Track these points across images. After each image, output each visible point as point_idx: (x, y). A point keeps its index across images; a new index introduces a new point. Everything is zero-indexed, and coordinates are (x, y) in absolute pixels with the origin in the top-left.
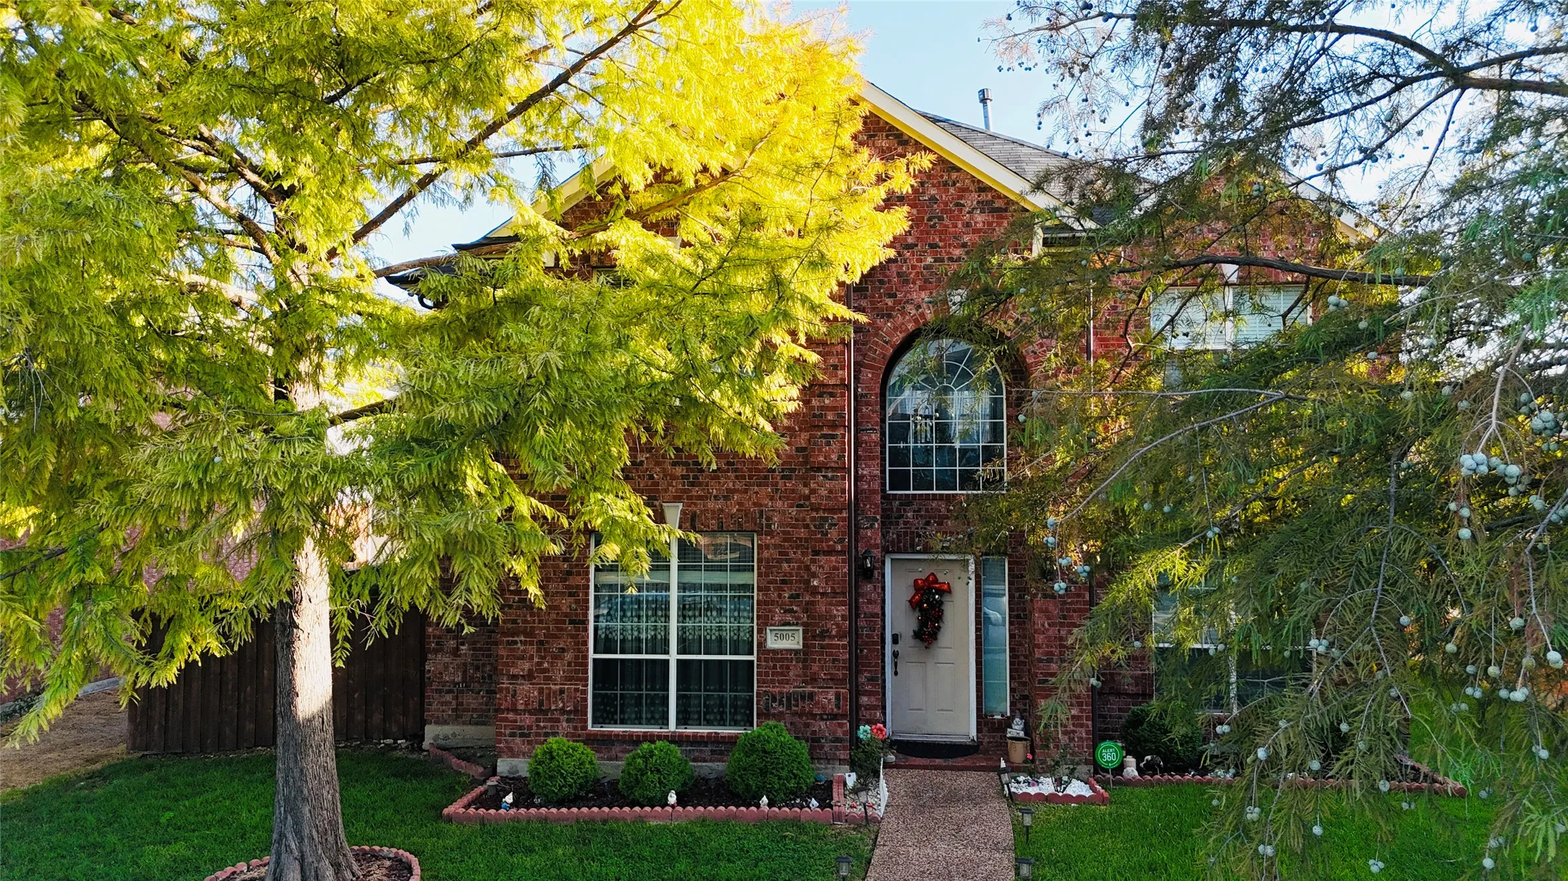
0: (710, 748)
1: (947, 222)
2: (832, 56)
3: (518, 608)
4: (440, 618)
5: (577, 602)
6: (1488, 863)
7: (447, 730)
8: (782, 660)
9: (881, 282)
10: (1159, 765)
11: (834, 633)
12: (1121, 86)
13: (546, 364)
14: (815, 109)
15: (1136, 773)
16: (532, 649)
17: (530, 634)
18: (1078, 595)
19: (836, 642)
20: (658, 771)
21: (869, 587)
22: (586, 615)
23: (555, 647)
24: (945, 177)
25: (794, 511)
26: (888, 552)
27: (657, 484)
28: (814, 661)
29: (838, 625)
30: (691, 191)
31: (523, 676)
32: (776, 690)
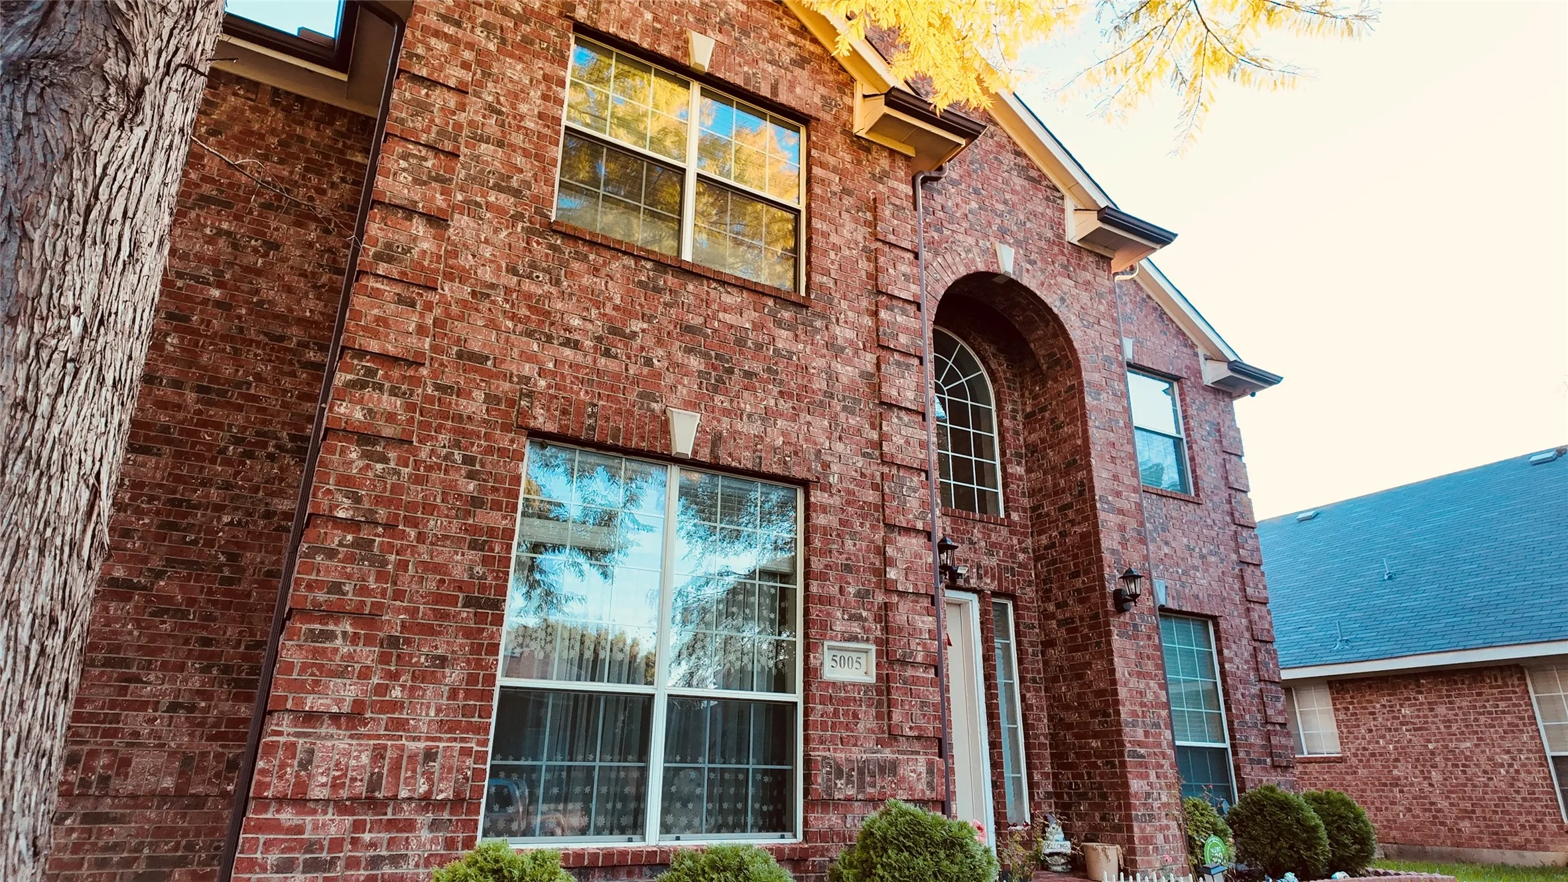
3: (350, 558)
8: (846, 701)
11: (919, 659)
16: (368, 655)
19: (920, 673)
25: (859, 461)
27: (658, 375)
28: (893, 703)
31: (335, 718)
32: (841, 755)
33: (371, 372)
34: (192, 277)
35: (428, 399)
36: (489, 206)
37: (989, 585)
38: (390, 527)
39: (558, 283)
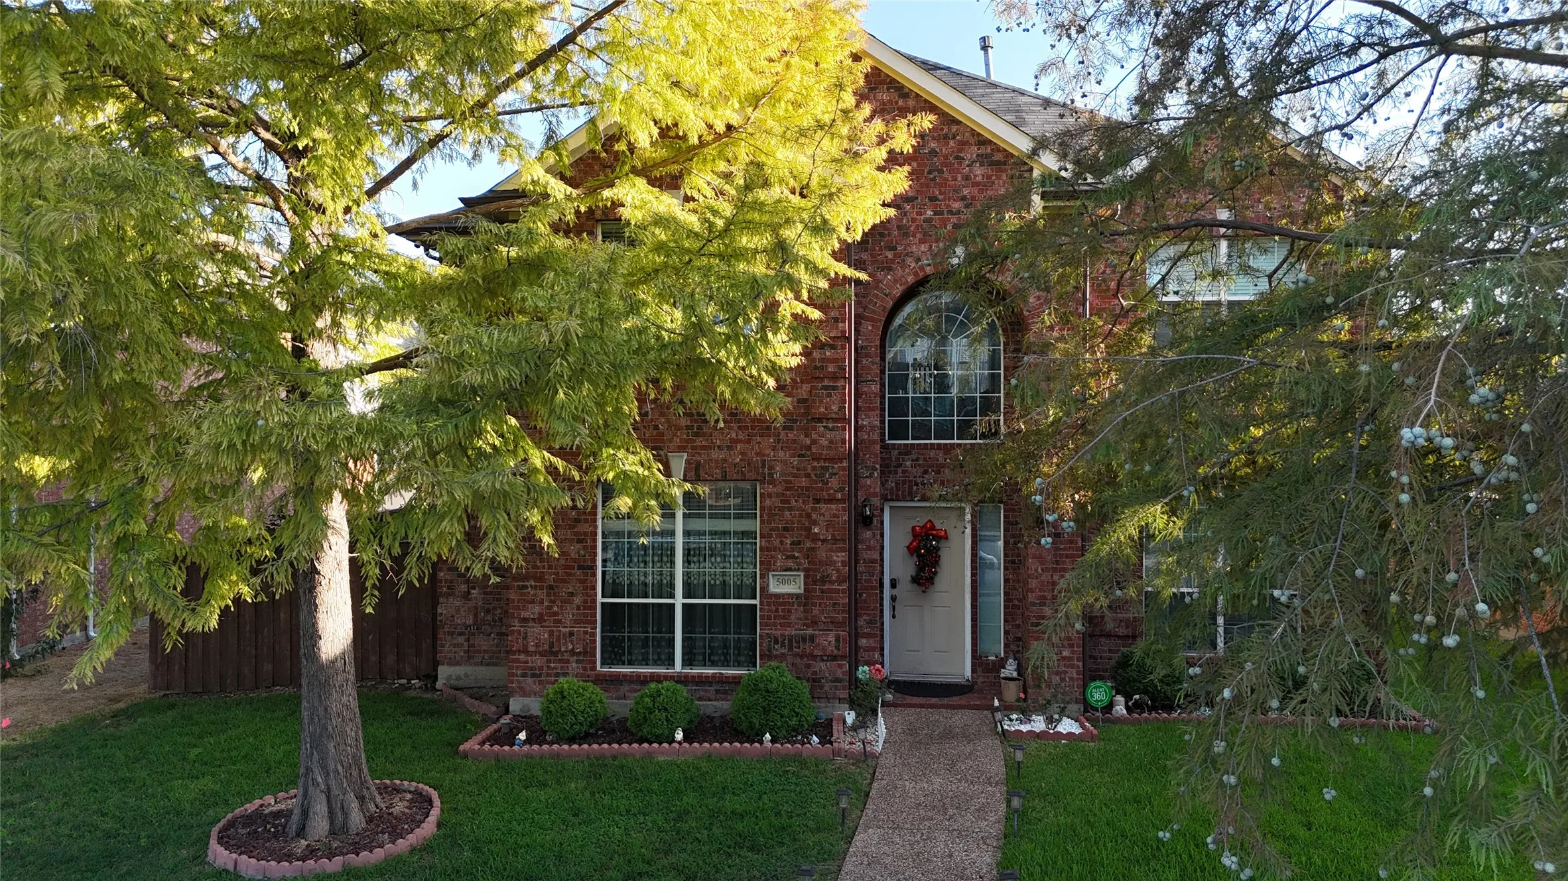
0: (714, 687)
1: (946, 175)
2: (835, 12)
4: (468, 569)
5: (585, 548)
6: (1428, 791)
7: (459, 670)
8: (783, 604)
9: (881, 235)
10: (1147, 704)
12: (1116, 49)
13: (566, 332)
14: (817, 64)
15: (1125, 712)
16: (542, 594)
17: (540, 579)
18: (1071, 542)
19: (835, 586)
20: (666, 709)
21: (868, 534)
22: (594, 561)
23: (564, 590)
24: (946, 130)
25: (795, 461)
26: (887, 500)
27: (662, 434)
29: (838, 570)
30: (694, 147)
32: (779, 633)
37: (976, 495)
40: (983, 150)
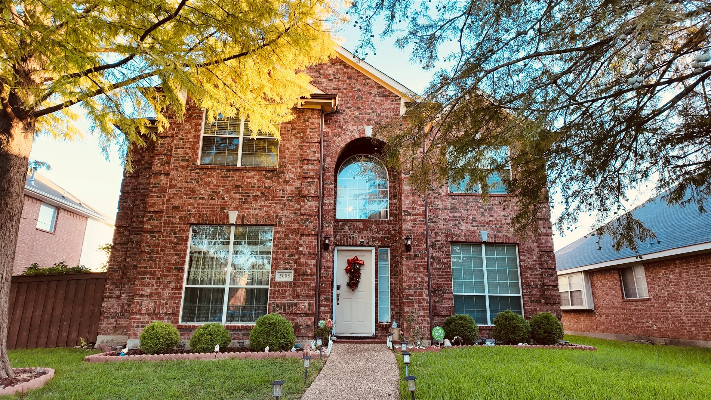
0: (242, 332)
1: (364, 99)
3: (148, 261)
5: (180, 258)
7: (109, 338)
8: (282, 287)
9: (336, 122)
10: (461, 341)
11: (309, 273)
15: (450, 345)
16: (153, 282)
17: (153, 274)
18: (422, 259)
19: (310, 277)
20: (211, 335)
21: (327, 254)
22: (183, 265)
23: (165, 280)
24: (364, 82)
25: (292, 216)
26: (336, 246)
27: (226, 202)
28: (298, 287)
29: (311, 269)
31: (147, 296)
32: (279, 302)
33: (152, 216)
34: (145, 189)
35: (165, 220)
36: (181, 166)
37: (378, 243)
38: (157, 253)
39: (198, 182)
40: (380, 90)
